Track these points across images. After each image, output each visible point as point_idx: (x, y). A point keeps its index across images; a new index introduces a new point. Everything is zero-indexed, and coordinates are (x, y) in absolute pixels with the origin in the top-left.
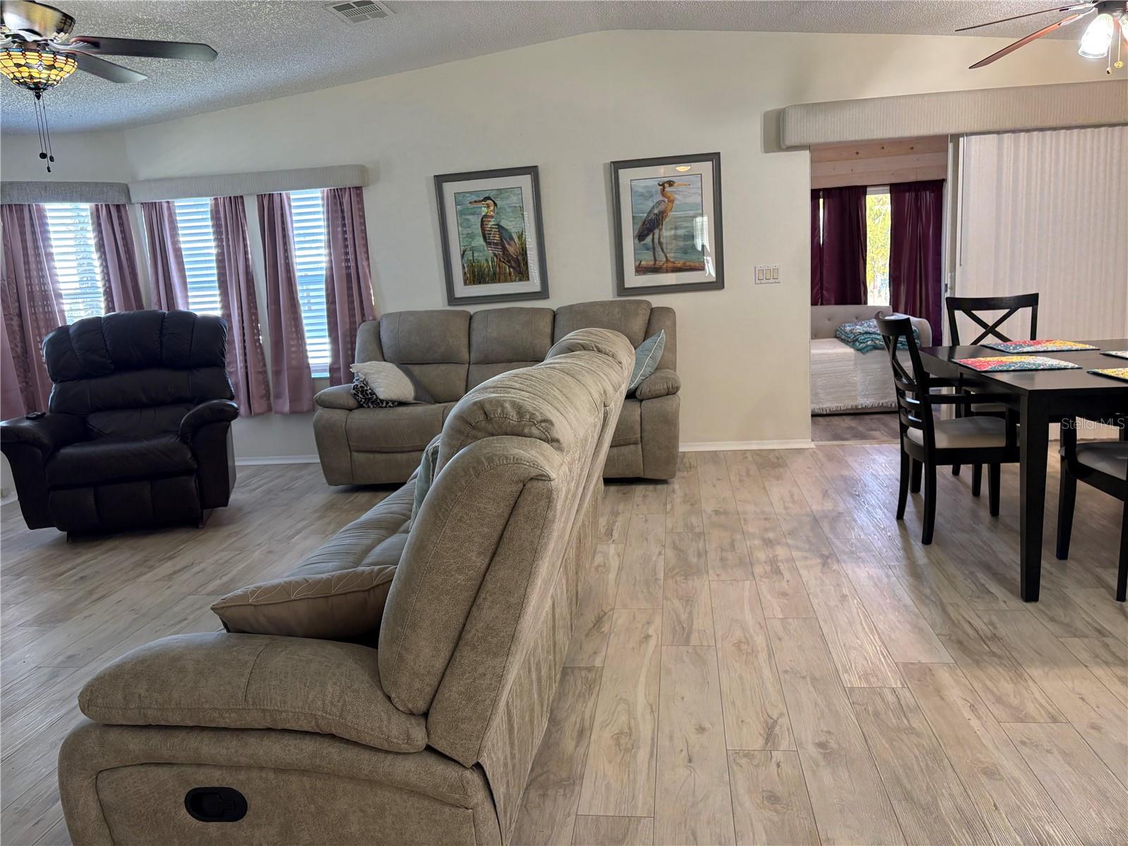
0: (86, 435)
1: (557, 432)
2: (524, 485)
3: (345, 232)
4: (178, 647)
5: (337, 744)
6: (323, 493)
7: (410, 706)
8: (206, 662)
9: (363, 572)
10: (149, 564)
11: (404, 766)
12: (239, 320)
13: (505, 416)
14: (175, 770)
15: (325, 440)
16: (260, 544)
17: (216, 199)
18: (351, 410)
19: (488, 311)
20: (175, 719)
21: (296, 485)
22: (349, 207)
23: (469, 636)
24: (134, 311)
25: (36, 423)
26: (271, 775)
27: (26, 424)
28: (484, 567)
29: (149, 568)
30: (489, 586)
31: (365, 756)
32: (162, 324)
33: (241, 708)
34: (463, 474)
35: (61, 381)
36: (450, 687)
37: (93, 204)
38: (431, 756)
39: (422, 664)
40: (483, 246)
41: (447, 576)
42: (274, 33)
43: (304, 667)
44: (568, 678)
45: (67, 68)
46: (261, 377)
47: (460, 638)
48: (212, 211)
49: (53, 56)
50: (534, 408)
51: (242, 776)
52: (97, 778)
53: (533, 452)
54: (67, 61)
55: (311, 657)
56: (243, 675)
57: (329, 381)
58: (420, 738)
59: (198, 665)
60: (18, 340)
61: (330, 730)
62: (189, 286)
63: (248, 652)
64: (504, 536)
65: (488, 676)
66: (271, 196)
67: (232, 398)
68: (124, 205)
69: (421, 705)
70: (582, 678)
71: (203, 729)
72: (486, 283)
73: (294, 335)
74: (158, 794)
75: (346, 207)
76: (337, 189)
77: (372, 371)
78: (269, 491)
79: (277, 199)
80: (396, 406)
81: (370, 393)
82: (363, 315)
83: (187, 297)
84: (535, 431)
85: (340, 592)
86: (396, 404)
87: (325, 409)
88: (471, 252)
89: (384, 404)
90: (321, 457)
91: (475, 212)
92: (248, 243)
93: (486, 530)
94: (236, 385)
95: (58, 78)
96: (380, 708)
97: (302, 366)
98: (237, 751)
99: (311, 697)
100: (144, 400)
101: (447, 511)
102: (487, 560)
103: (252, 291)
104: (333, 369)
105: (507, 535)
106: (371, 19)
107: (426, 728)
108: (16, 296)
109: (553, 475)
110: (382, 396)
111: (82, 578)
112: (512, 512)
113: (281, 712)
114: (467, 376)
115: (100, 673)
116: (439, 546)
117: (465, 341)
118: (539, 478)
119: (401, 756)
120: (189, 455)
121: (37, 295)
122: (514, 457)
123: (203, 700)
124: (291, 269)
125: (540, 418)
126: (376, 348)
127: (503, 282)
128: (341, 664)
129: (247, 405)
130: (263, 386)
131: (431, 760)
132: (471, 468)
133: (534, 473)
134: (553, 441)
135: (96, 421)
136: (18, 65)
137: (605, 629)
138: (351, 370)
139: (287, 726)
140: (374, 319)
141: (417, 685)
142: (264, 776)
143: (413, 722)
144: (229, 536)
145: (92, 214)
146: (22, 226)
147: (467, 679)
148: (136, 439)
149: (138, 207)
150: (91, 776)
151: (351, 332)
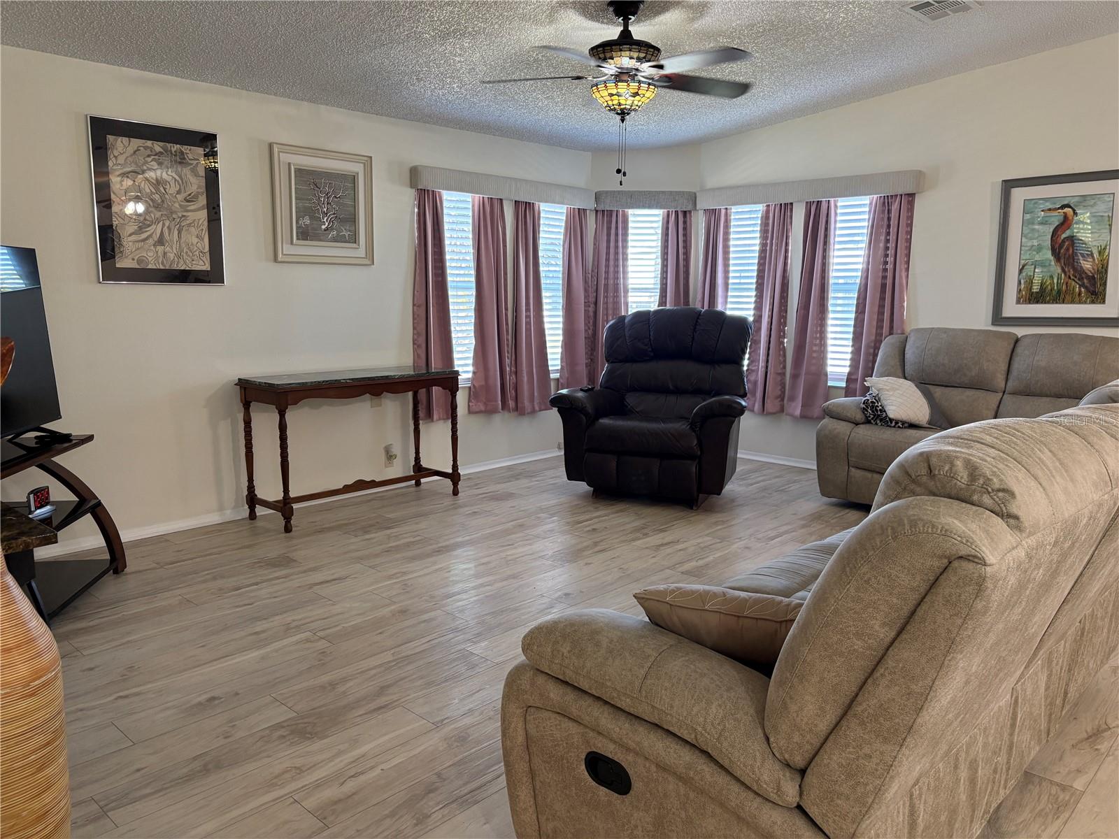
0: (620, 410)
1: (1019, 507)
2: (950, 563)
3: (888, 241)
4: (602, 622)
5: (712, 765)
6: (814, 502)
7: (787, 756)
8: (617, 644)
9: (781, 602)
10: (645, 531)
11: (771, 816)
12: (768, 322)
13: (952, 475)
14: (581, 729)
15: (826, 449)
16: (740, 538)
17: (768, 206)
18: (857, 424)
19: (1041, 335)
20: (585, 685)
21: (791, 489)
22: (897, 215)
23: (860, 709)
24: (682, 307)
25: (586, 394)
26: (653, 768)
27: (580, 394)
28: (888, 640)
29: (644, 535)
30: (890, 662)
31: (736, 788)
32: (697, 321)
33: (635, 696)
34: (880, 532)
35: (612, 362)
36: (831, 754)
37: (666, 210)
38: (802, 818)
39: (805, 720)
40: (1051, 261)
41: (844, 637)
42: (845, 42)
43: (696, 679)
44: (1031, 787)
45: (648, 94)
46: (779, 378)
47: (849, 706)
48: (762, 217)
49: (638, 84)
50: (995, 472)
51: (630, 757)
52: (527, 710)
53: (974, 526)
54: (648, 88)
55: (706, 671)
56: (643, 667)
57: (844, 391)
58: (790, 795)
59: (610, 643)
60: (591, 324)
61: (707, 749)
62: (730, 286)
63: (652, 646)
64: (916, 613)
65: (875, 760)
66: (819, 203)
67: (744, 396)
68: (690, 212)
69: (799, 761)
70: (1050, 794)
71: (606, 703)
72: (1045, 303)
73: (818, 341)
74: (567, 743)
75: (894, 214)
76: (888, 196)
77: (888, 388)
78: (765, 489)
79: (824, 206)
80: (905, 428)
81: (880, 410)
82: (891, 327)
83: (726, 297)
84: (986, 500)
85: (752, 615)
86: (906, 425)
87: (831, 419)
88: (1033, 266)
89: (893, 424)
90: (818, 467)
91: (1047, 221)
92: (790, 248)
93: (895, 600)
94: (755, 383)
95: (640, 104)
96: (756, 746)
97: (820, 374)
98: (627, 734)
99: (695, 710)
100: (671, 387)
101: (855, 567)
102: (893, 634)
103: (785, 295)
104: (850, 379)
105: (920, 612)
106: (953, 15)
107: (800, 786)
108: (595, 287)
109: (991, 558)
110: (891, 415)
111: (594, 530)
112: (930, 589)
113: (667, 714)
114: (998, 407)
115: (541, 624)
116: (840, 603)
117: (1004, 367)
118: (970, 558)
119: (771, 804)
120: (695, 442)
121: (611, 287)
122: (942, 528)
123: (607, 678)
124: (826, 275)
125: (997, 486)
126: (898, 363)
127: (1068, 303)
128: (732, 688)
129: (761, 403)
130: (780, 388)
131: (800, 822)
132: (890, 528)
133: (964, 551)
134: (1010, 518)
135: (631, 400)
136: (611, 95)
137: (1103, 747)
138: (865, 383)
139: (671, 729)
140: (903, 334)
141: (796, 738)
142: (647, 765)
143: (788, 774)
144: (716, 523)
145: (663, 219)
146: (609, 229)
147: (850, 753)
148: (656, 420)
149: (701, 213)
150: (523, 708)
151: (875, 344)
